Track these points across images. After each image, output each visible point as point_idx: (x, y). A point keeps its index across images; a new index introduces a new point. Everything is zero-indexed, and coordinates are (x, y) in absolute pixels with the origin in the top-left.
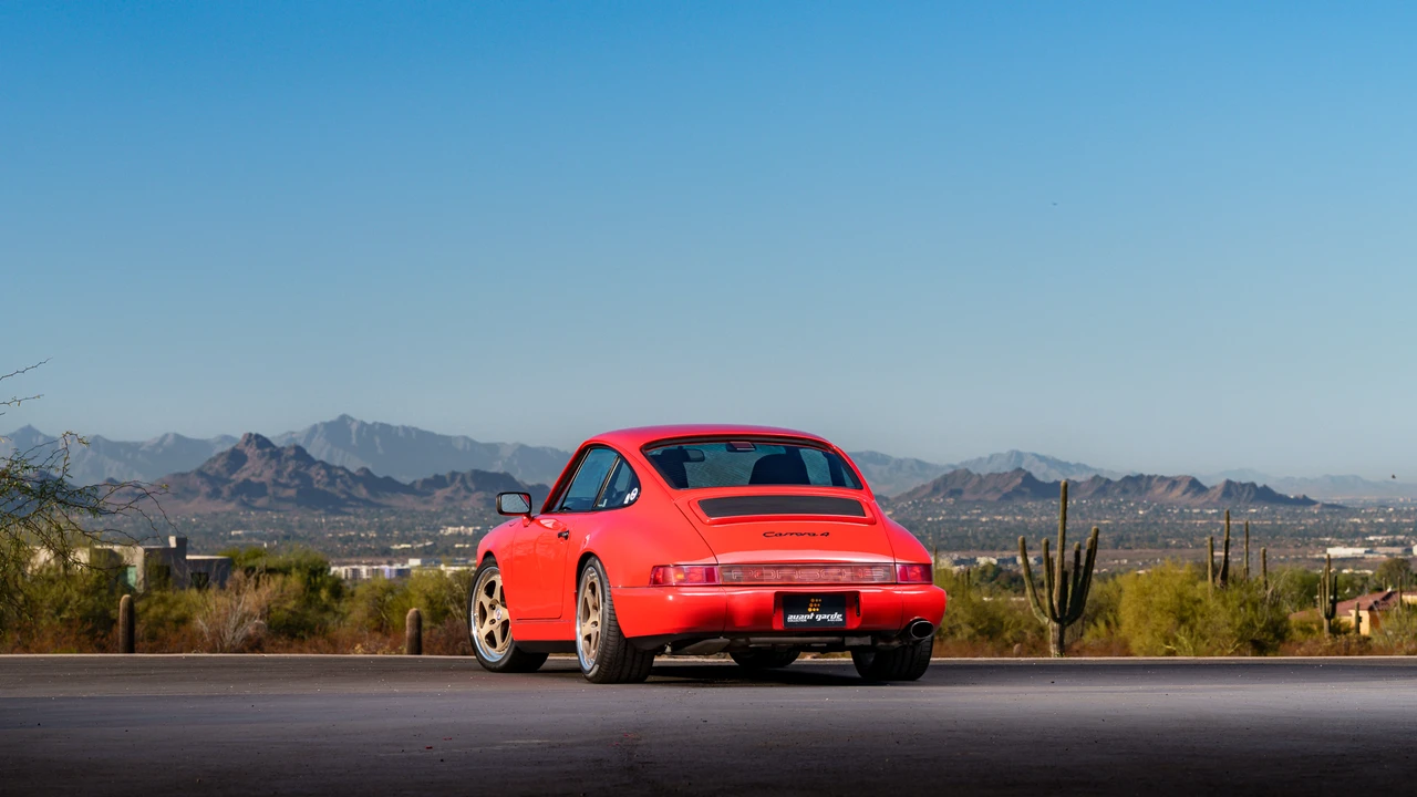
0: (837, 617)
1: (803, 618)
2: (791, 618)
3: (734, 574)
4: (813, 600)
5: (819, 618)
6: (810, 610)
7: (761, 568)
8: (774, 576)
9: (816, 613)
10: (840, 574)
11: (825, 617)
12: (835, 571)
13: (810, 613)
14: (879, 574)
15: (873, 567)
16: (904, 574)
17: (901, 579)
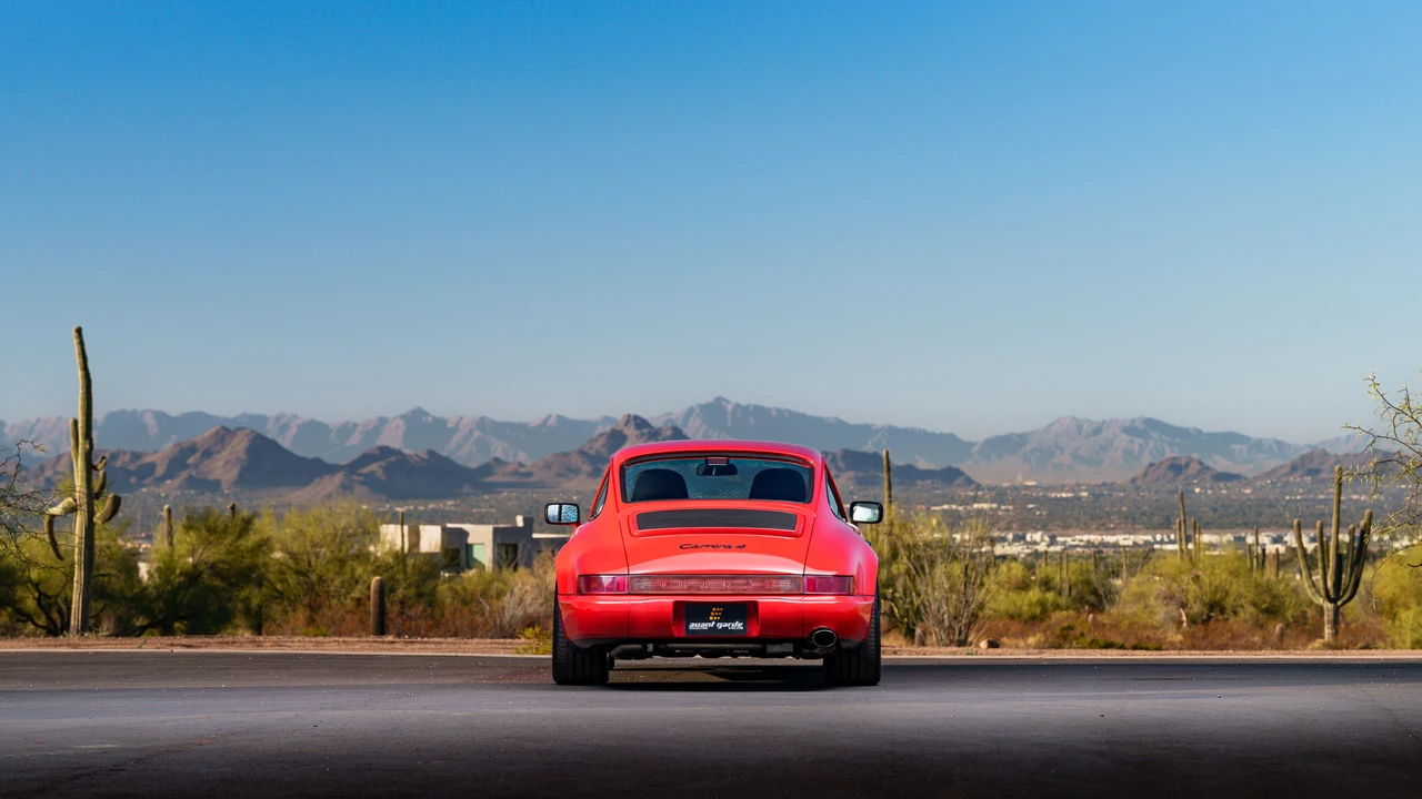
0: (738, 625)
1: (704, 626)
2: (693, 626)
3: (645, 584)
4: (714, 609)
5: (720, 626)
6: (711, 618)
7: (670, 578)
8: (682, 585)
9: (717, 621)
10: (747, 584)
11: (726, 625)
12: (741, 581)
13: (711, 622)
14: (785, 585)
15: (782, 578)
16: (814, 585)
17: (808, 590)
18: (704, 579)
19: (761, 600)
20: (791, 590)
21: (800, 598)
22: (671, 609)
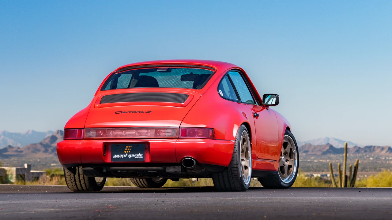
0: (140, 156)
1: (122, 156)
2: (115, 156)
3: (93, 133)
4: (127, 147)
5: (130, 156)
6: (125, 152)
7: (105, 130)
9: (128, 154)
10: (147, 133)
11: (133, 156)
13: (125, 154)
14: (169, 133)
15: (167, 129)
16: (184, 133)
17: (182, 136)
18: (124, 130)
19: (151, 141)
20: (172, 135)
21: (175, 140)
22: (101, 147)
